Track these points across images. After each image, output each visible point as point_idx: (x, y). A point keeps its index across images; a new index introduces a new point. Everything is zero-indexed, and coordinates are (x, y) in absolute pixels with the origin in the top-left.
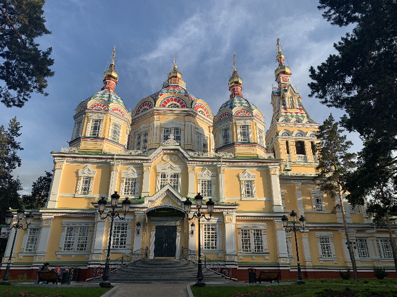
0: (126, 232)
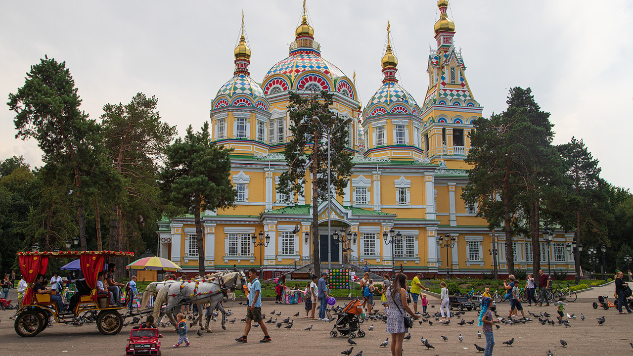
0: (293, 240)
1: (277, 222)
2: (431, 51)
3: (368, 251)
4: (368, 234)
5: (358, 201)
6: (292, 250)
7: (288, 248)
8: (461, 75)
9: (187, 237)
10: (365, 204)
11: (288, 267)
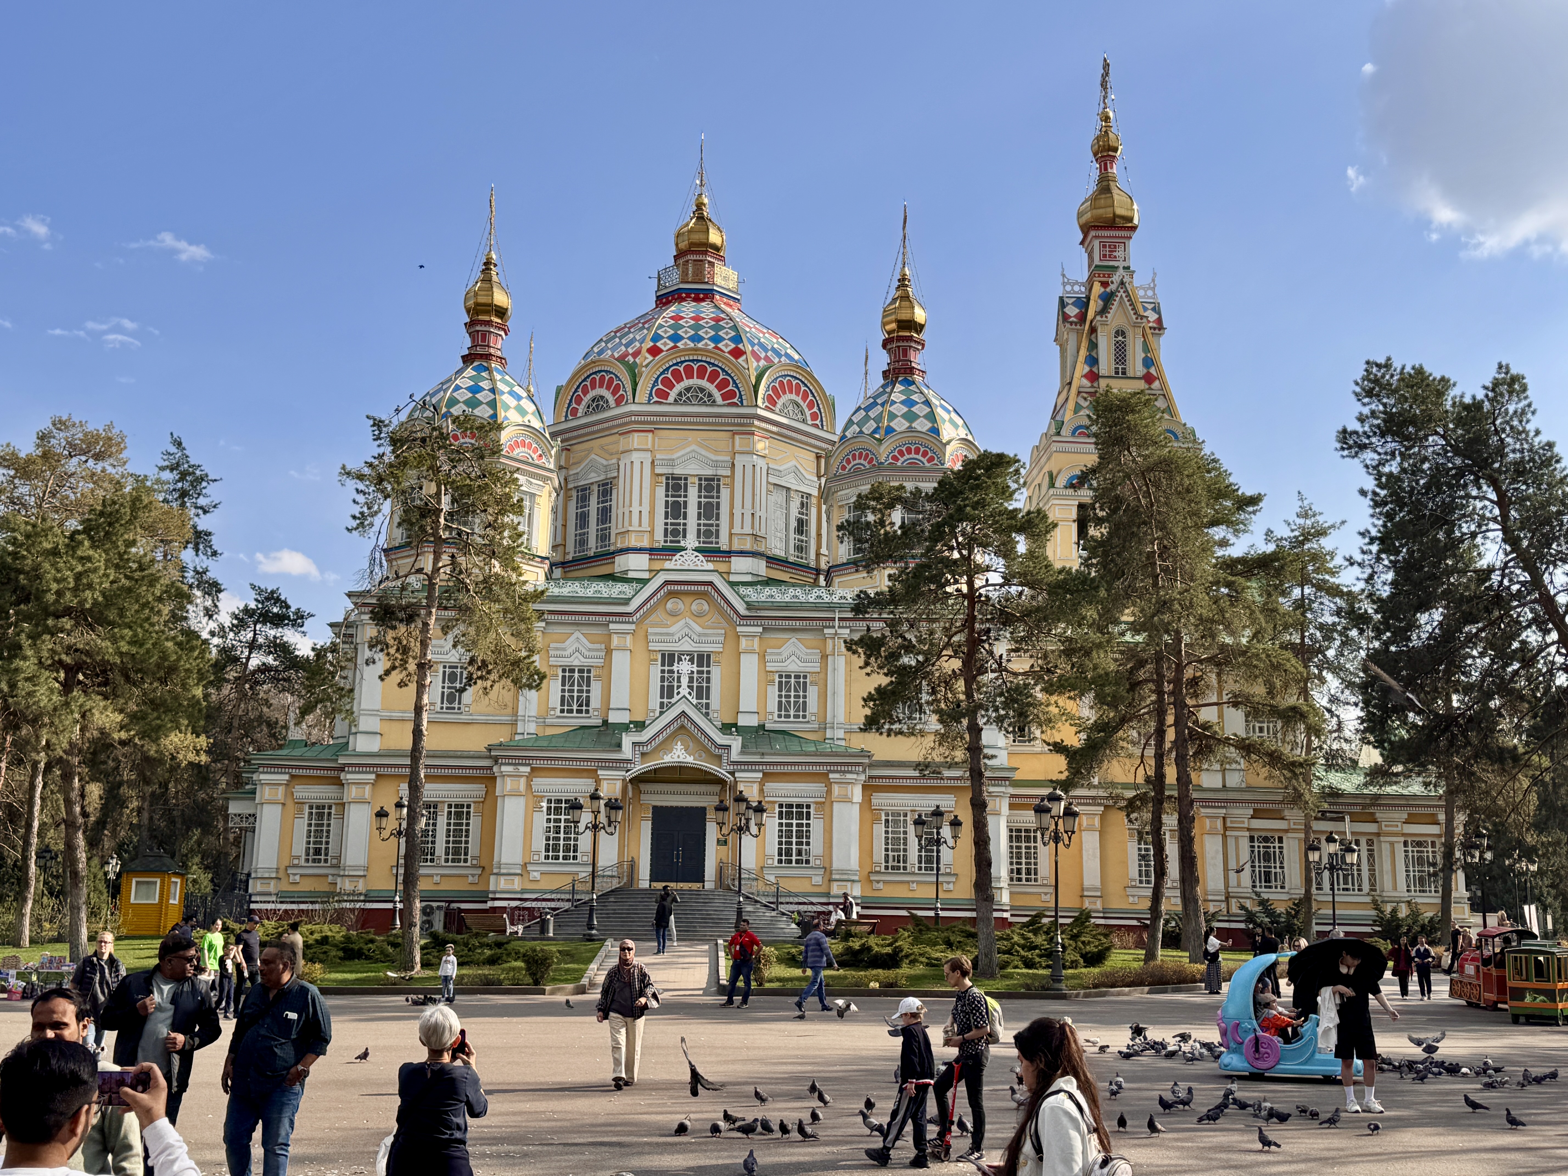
1: (528, 769)
2: (1064, 284)
3: (789, 853)
4: (790, 806)
5: (783, 713)
6: (571, 850)
7: (562, 842)
8: (1146, 348)
9: (301, 811)
10: (801, 719)
11: (553, 896)
